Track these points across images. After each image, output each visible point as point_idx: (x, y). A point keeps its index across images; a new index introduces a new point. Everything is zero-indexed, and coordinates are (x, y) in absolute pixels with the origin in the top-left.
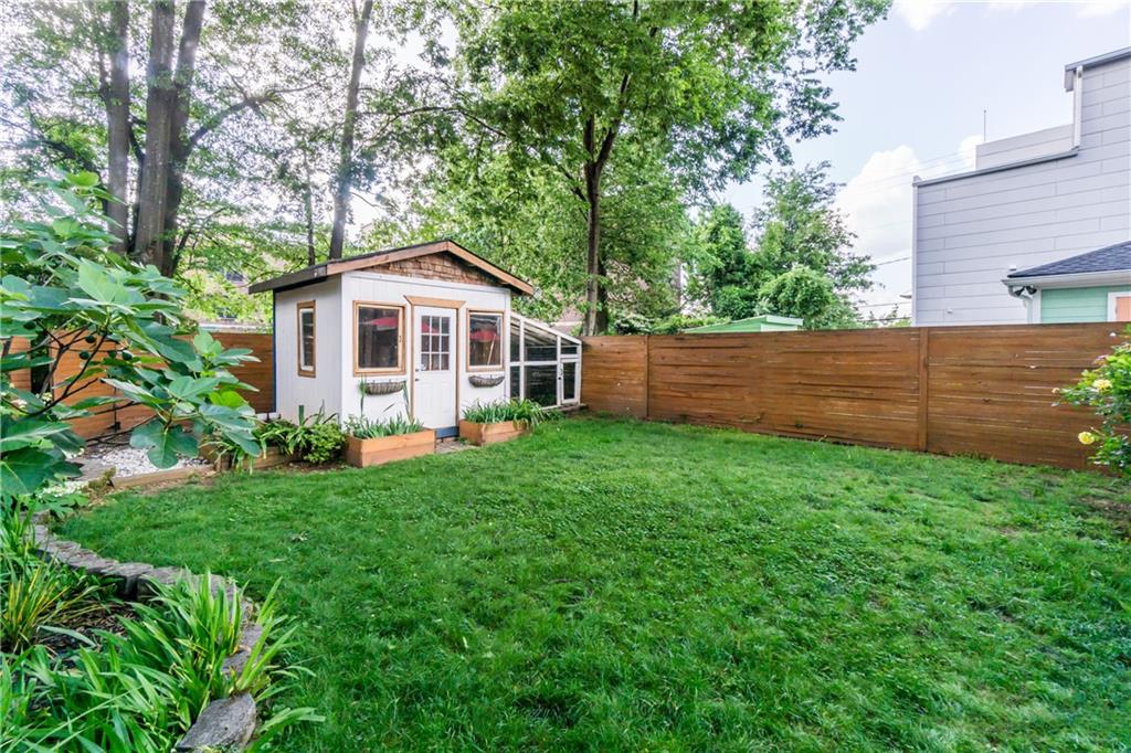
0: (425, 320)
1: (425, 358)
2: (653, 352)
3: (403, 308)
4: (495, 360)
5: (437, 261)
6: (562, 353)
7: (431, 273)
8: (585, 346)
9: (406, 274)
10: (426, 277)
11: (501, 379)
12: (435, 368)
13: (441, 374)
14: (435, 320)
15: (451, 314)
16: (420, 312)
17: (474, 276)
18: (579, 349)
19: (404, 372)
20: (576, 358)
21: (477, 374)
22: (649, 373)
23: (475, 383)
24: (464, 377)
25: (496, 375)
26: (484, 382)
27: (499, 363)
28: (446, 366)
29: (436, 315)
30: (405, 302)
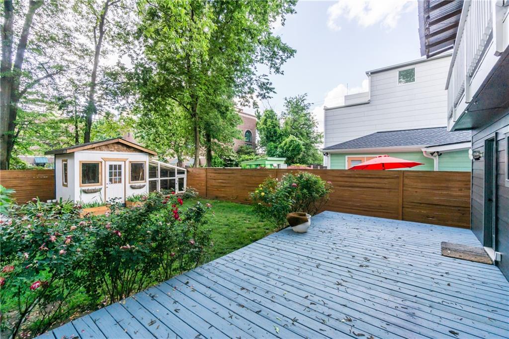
0: (111, 167)
1: (111, 180)
2: (208, 174)
3: (101, 162)
4: (143, 179)
5: (115, 145)
6: (178, 174)
7: (113, 149)
8: (188, 171)
9: (102, 150)
10: (111, 151)
11: (144, 186)
12: (115, 182)
13: (118, 185)
14: (115, 166)
15: (122, 163)
16: (108, 163)
17: (132, 150)
18: (186, 172)
19: (102, 185)
20: (185, 176)
21: (134, 184)
22: (207, 182)
23: (133, 187)
24: (128, 185)
25: (142, 184)
26: (136, 187)
27: (144, 180)
28: (120, 182)
29: (116, 164)
30: (102, 160)
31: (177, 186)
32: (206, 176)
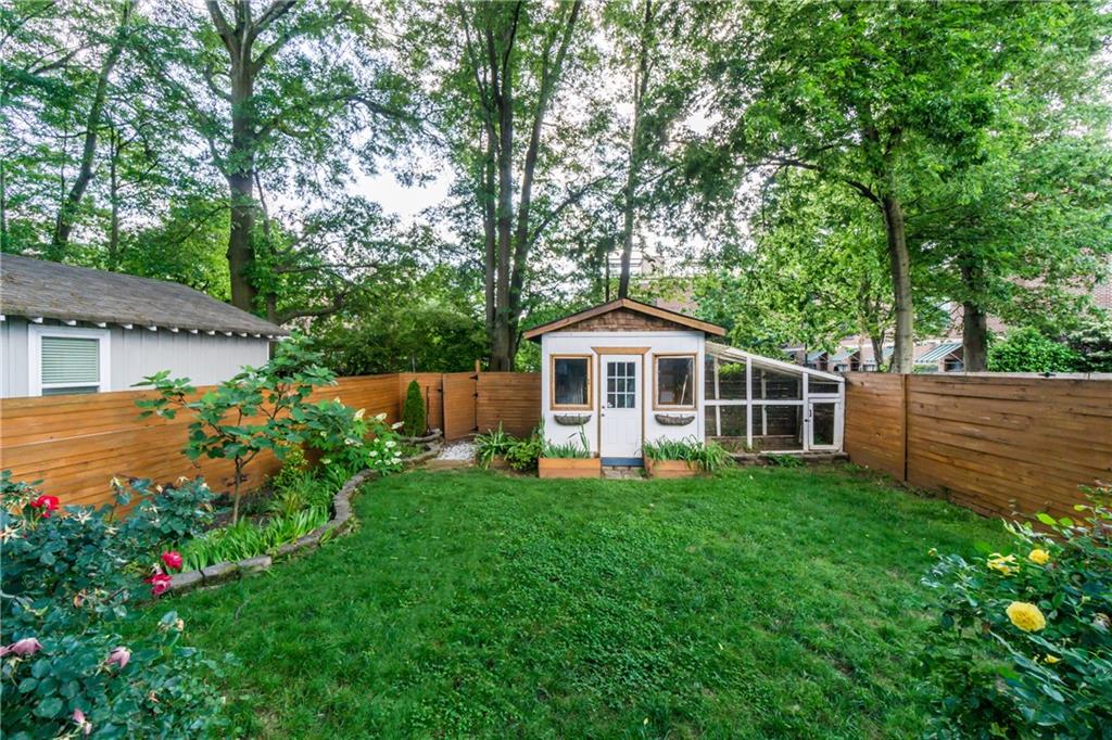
0: (611, 366)
1: (611, 399)
2: (913, 397)
3: (591, 356)
4: (688, 400)
5: (620, 315)
6: (810, 391)
7: (614, 326)
8: (848, 384)
9: (592, 330)
10: (612, 330)
12: (621, 405)
13: (625, 412)
14: (621, 365)
15: (636, 359)
16: (606, 359)
17: (659, 324)
18: (842, 387)
19: (591, 409)
20: (838, 399)
21: (664, 413)
22: (907, 425)
23: (661, 421)
24: (650, 414)
25: (686, 414)
26: (668, 420)
27: (691, 404)
28: (632, 405)
29: (613, 361)
30: (593, 352)
31: (808, 429)
32: (906, 403)
